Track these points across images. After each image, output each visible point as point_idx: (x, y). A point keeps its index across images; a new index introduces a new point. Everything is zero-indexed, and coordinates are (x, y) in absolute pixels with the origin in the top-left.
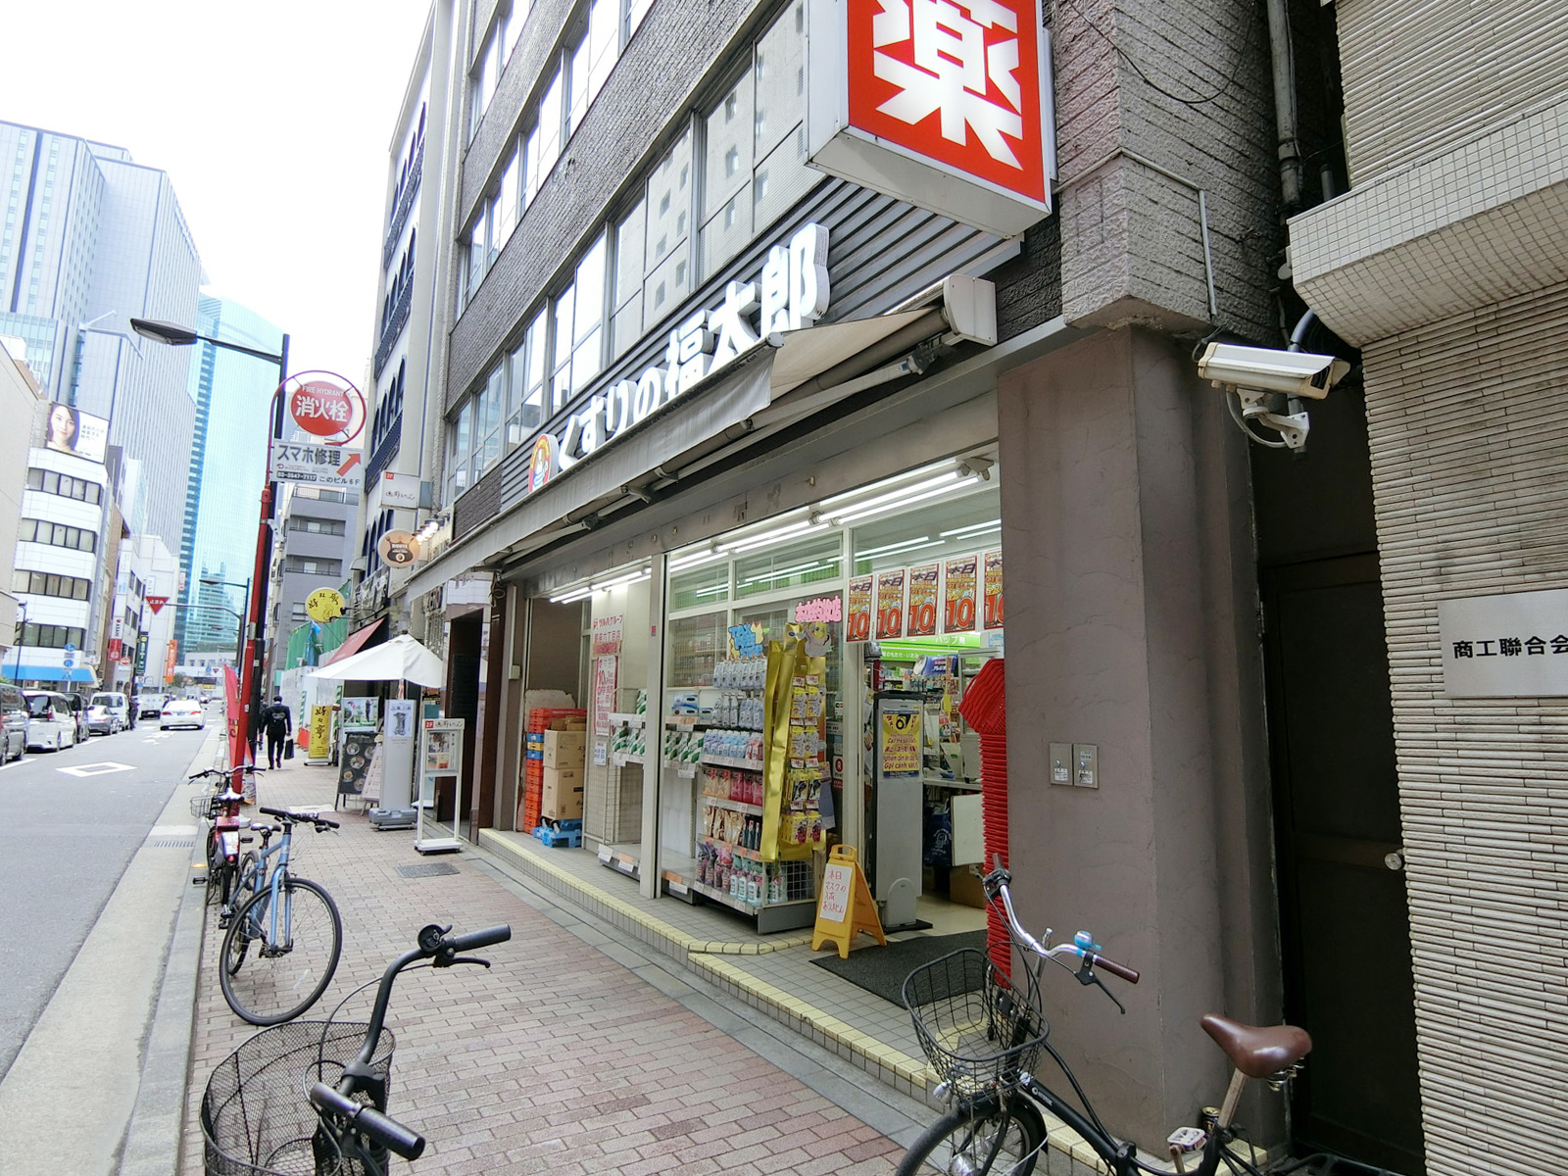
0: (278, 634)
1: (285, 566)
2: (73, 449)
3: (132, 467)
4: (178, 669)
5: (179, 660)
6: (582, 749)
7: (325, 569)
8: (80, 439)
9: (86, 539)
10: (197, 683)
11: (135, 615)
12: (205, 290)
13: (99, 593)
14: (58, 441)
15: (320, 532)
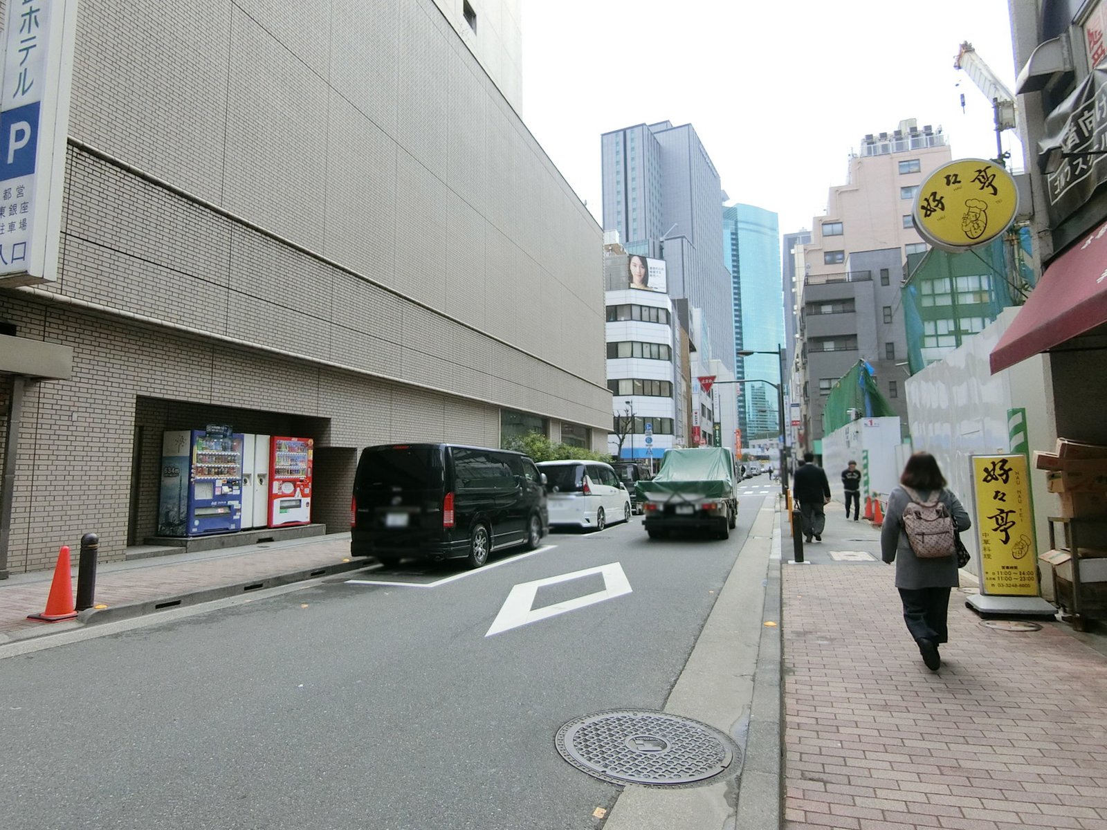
0: (810, 408)
1: (808, 347)
2: (646, 286)
3: (696, 314)
4: (744, 451)
5: (745, 444)
7: (842, 344)
8: (650, 278)
9: (663, 350)
10: (758, 460)
11: (709, 410)
12: (727, 204)
13: (678, 391)
14: (636, 283)
15: (833, 313)
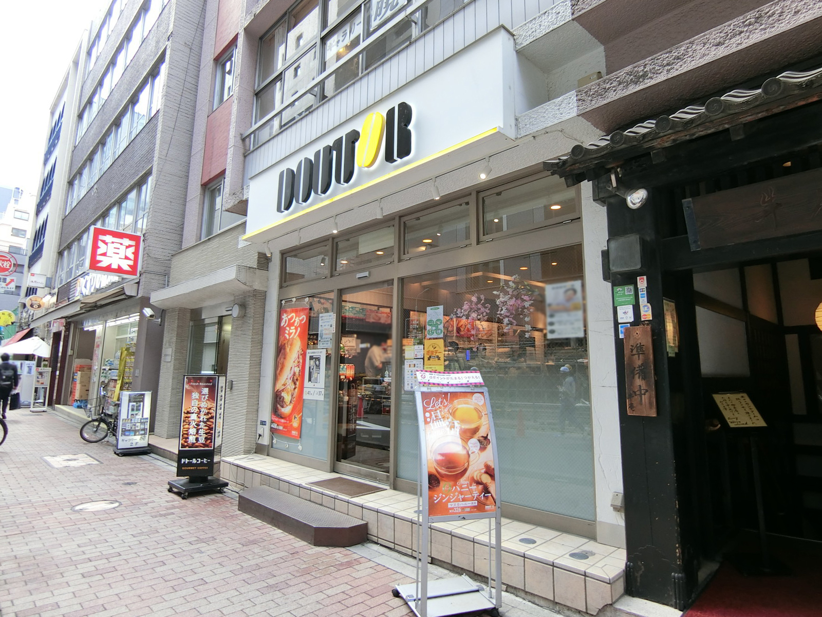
6: (90, 378)
